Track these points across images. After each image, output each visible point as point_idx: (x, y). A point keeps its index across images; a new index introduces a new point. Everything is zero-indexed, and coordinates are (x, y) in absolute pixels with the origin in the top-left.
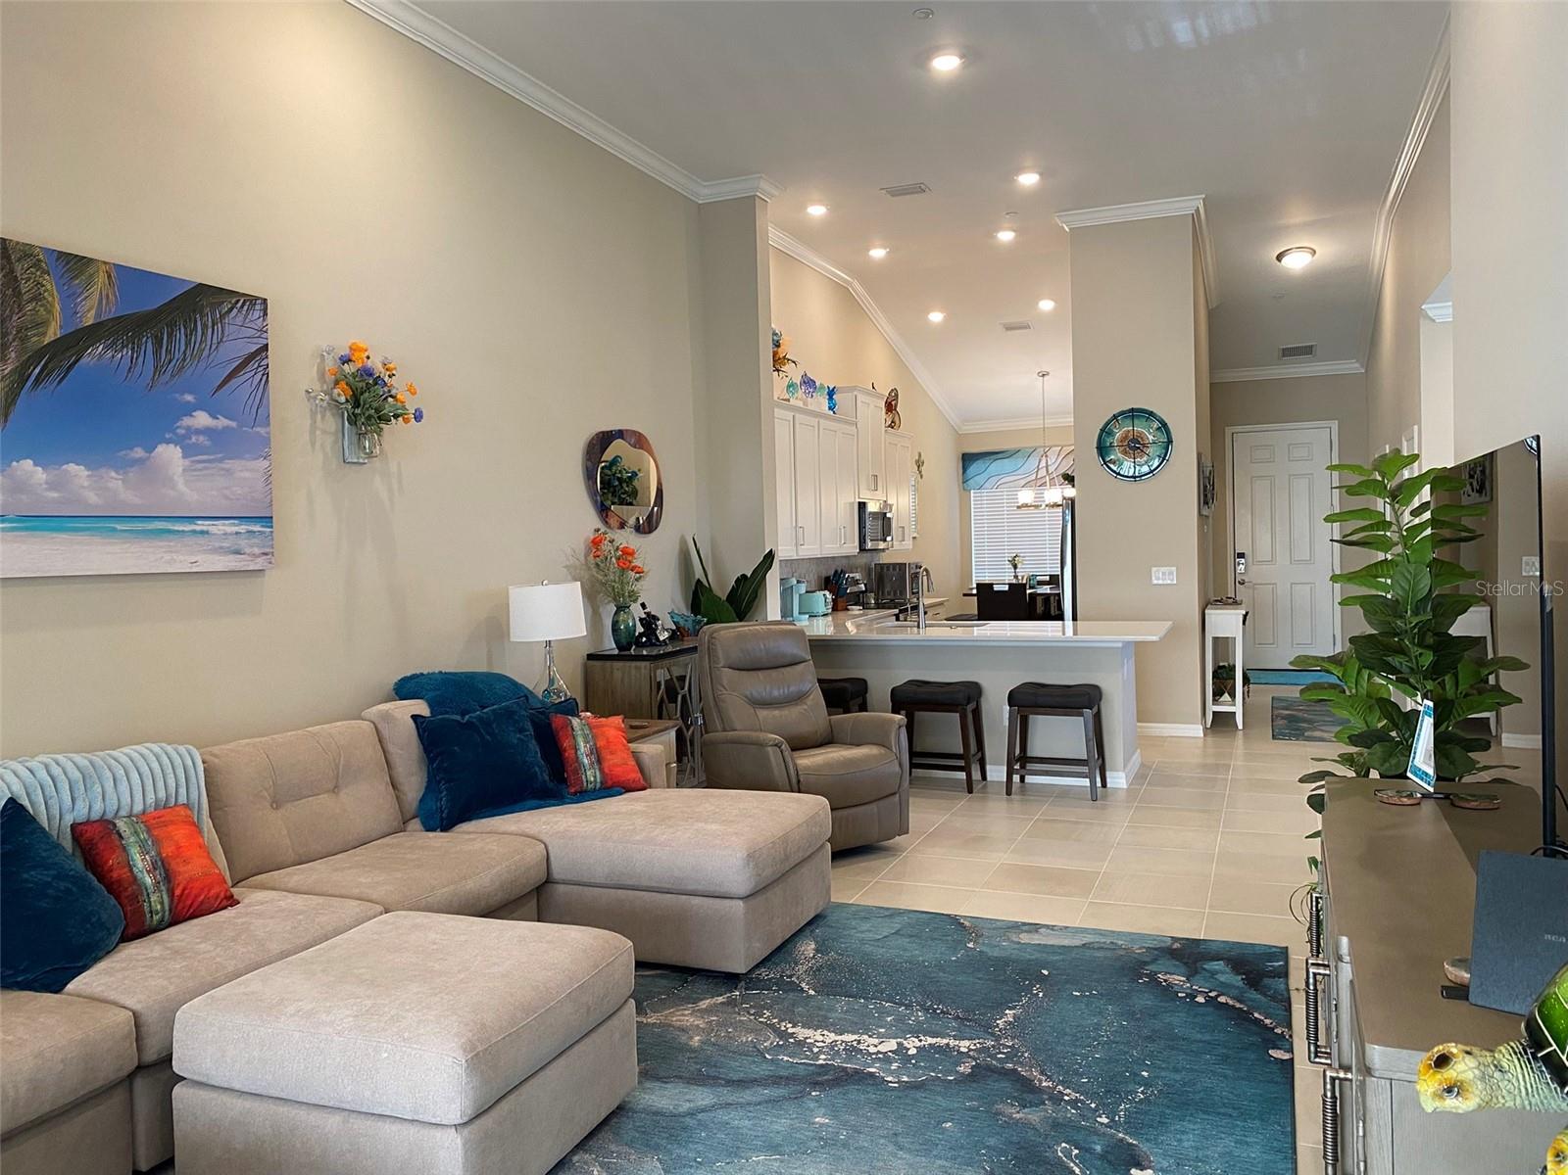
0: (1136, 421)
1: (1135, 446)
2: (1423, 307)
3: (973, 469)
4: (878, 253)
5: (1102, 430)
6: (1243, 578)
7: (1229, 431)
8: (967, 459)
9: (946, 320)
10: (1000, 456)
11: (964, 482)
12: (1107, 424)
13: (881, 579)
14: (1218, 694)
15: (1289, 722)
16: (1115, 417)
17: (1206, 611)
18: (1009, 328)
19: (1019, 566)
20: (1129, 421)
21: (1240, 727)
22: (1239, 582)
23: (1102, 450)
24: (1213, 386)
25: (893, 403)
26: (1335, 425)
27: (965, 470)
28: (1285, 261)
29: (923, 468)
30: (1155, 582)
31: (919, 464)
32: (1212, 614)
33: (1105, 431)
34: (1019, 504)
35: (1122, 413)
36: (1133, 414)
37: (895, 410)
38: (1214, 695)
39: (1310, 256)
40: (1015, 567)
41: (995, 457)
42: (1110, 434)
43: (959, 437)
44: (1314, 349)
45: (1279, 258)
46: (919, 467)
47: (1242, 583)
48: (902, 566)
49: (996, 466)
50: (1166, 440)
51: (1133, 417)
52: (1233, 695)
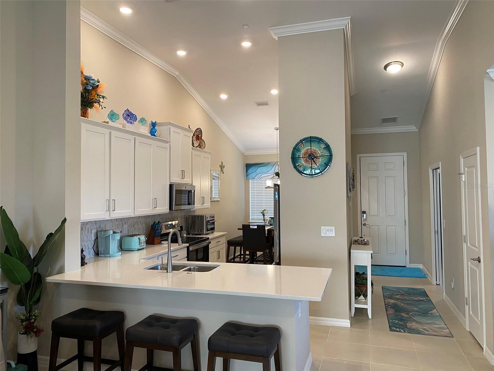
0: (312, 144)
1: (312, 157)
2: (487, 71)
3: (250, 171)
4: (181, 53)
5: (294, 148)
6: (365, 222)
7: (358, 156)
8: (248, 166)
9: (229, 99)
10: (261, 165)
11: (246, 176)
12: (297, 145)
13: (193, 223)
14: (357, 295)
15: (395, 311)
16: (301, 141)
17: (351, 251)
18: (259, 104)
19: (266, 214)
20: (309, 144)
21: (370, 317)
22: (363, 224)
23: (294, 159)
24: (352, 136)
25: (200, 135)
26: (405, 154)
27: (247, 171)
28: (388, 68)
29: (224, 170)
30: (323, 235)
31: (222, 167)
32: (355, 253)
33: (296, 149)
34: (266, 186)
35: (305, 139)
36: (311, 140)
37: (201, 139)
38: (356, 295)
39: (400, 67)
40: (264, 215)
41: (259, 165)
42: (299, 150)
43: (244, 156)
44: (397, 119)
45: (386, 67)
46: (221, 168)
47: (365, 225)
48: (202, 217)
49: (260, 170)
50: (329, 155)
51: (311, 141)
52: (365, 296)
